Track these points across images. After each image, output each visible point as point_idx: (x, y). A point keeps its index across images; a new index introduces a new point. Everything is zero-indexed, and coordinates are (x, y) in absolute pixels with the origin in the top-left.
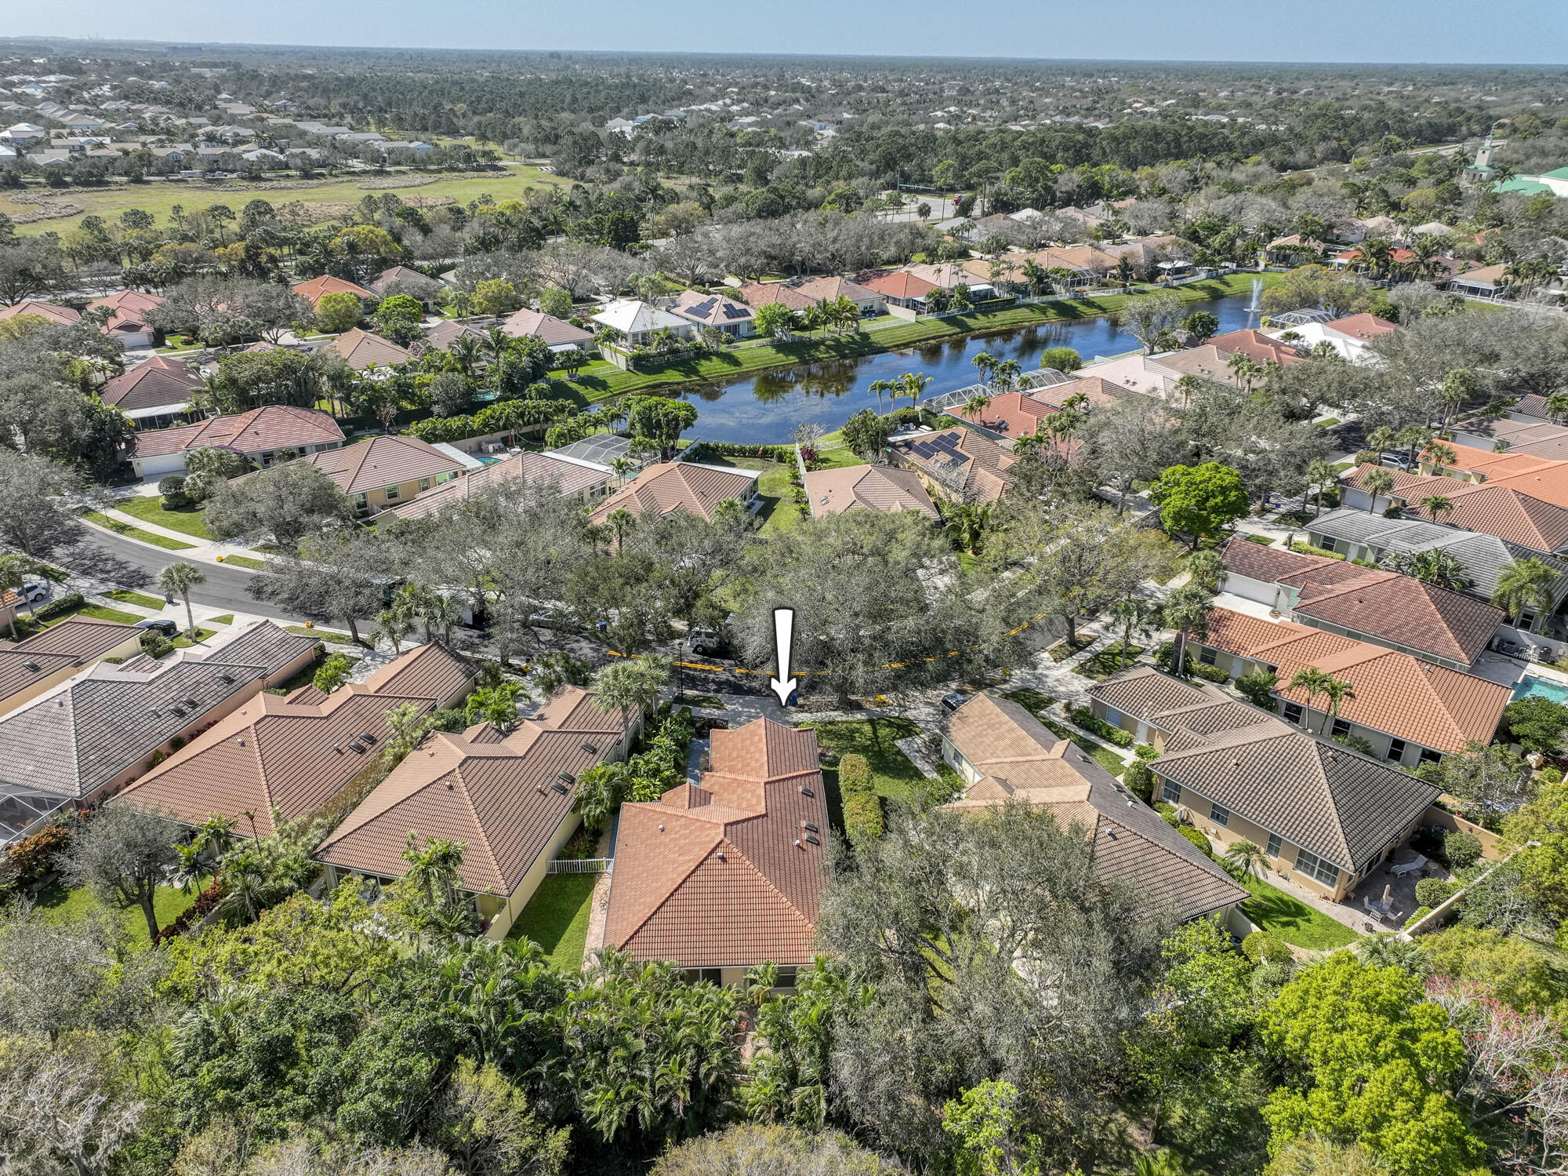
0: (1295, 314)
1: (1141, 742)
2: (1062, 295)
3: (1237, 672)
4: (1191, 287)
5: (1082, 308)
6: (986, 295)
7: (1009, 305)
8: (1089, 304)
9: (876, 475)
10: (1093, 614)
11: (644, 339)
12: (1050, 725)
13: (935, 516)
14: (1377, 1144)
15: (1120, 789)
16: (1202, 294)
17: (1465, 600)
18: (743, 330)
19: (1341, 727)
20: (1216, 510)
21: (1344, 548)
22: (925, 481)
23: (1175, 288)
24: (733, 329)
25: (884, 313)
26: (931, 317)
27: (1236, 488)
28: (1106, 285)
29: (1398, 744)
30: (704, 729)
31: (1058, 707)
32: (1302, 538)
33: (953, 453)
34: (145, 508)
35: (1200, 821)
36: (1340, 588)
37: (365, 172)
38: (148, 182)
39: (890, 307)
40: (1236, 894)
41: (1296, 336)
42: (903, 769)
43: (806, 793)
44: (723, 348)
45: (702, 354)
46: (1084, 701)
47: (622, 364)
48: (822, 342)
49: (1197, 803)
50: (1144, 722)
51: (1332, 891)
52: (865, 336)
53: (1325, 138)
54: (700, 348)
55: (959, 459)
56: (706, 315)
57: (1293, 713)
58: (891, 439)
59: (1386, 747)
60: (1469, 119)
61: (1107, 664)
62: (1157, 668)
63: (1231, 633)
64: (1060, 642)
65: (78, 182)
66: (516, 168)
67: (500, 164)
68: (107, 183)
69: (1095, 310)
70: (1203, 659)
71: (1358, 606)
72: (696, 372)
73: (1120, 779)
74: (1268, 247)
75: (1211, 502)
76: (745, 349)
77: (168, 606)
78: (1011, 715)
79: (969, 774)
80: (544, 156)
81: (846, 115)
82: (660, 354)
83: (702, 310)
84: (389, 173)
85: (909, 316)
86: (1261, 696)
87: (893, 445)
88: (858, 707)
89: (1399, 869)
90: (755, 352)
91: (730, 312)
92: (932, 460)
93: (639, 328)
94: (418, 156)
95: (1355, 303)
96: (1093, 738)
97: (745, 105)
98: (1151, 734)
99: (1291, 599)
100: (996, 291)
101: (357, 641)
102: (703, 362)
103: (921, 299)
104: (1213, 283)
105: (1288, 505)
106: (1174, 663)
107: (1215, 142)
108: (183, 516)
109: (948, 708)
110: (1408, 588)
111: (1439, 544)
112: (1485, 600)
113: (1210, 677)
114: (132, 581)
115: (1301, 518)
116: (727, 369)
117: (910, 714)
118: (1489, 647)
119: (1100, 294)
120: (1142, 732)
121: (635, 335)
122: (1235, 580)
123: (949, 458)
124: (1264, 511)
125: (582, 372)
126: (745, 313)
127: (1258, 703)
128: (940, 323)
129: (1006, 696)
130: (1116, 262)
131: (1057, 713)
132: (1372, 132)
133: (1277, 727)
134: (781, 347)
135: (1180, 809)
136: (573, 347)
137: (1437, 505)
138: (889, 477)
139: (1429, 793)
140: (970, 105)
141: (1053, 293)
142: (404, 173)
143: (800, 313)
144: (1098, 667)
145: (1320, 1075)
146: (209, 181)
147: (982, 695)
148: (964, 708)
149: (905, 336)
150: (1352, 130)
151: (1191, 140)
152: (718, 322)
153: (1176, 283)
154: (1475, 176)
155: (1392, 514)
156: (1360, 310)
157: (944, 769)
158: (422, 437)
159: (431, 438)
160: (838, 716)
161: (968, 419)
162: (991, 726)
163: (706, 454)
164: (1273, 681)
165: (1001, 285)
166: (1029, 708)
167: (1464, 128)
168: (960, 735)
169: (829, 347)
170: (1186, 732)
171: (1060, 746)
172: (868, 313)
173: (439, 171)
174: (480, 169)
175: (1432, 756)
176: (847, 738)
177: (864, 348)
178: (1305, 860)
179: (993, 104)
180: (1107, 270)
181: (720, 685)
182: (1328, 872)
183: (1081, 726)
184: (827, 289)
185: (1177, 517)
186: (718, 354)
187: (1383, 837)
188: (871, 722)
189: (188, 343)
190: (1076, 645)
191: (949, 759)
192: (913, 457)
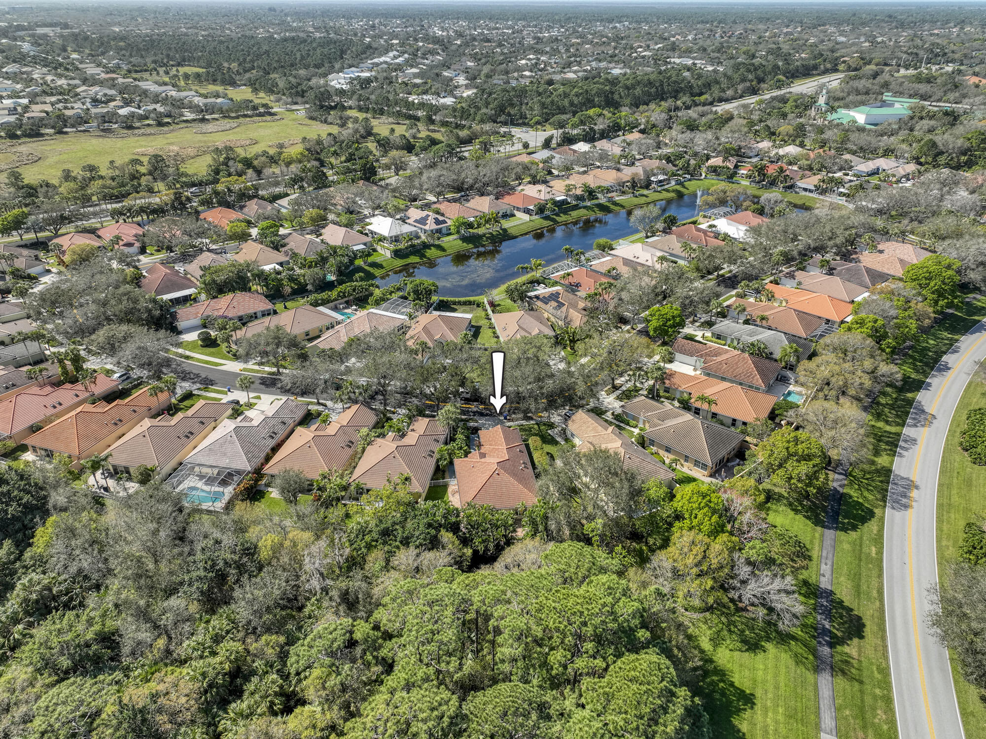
0: (715, 211)
1: (641, 425)
2: (602, 199)
3: (678, 396)
4: (667, 191)
5: (612, 207)
6: (564, 202)
7: (576, 207)
8: (615, 204)
9: (526, 316)
10: (621, 375)
11: (396, 239)
12: (606, 421)
13: (552, 333)
14: (700, 530)
15: (632, 443)
16: (672, 195)
17: (767, 361)
18: (444, 231)
19: (714, 415)
20: (671, 327)
21: (725, 339)
22: (546, 315)
23: (659, 192)
24: (439, 231)
25: (513, 215)
26: (537, 217)
27: (679, 316)
28: (624, 193)
29: (734, 420)
30: (475, 430)
31: (609, 414)
32: (708, 334)
33: (558, 302)
34: (191, 346)
35: (662, 453)
36: (719, 359)
37: (194, 120)
38: (66, 133)
39: (516, 212)
40: (671, 475)
41: (714, 226)
42: (553, 442)
43: (520, 451)
44: (437, 242)
45: (426, 246)
46: (619, 411)
47: (388, 254)
48: (484, 235)
49: (660, 446)
50: (642, 418)
51: (706, 473)
52: (505, 230)
53: (743, 80)
54: (424, 243)
55: (561, 305)
56: (425, 224)
57: (697, 411)
58: (529, 294)
59: (730, 422)
60: (825, 61)
61: (627, 395)
62: (647, 397)
63: (675, 380)
64: (609, 387)
65: (25, 135)
66: (281, 113)
67: (273, 111)
68: (42, 135)
69: (618, 208)
70: (665, 391)
71: (725, 366)
72: (425, 256)
73: (633, 440)
74: (707, 164)
75: (669, 323)
76: (446, 241)
77: (229, 393)
78: (592, 418)
79: (577, 441)
80: (296, 103)
81: (469, 64)
82: (406, 248)
83: (423, 221)
84: (208, 120)
85: (526, 217)
86: (686, 406)
87: (530, 298)
88: (531, 418)
89: (730, 464)
90: (452, 243)
91: (437, 222)
92: (549, 305)
93: (394, 234)
94: (224, 109)
95: (745, 204)
96: (622, 425)
97: (406, 56)
98: (644, 422)
99: (700, 364)
100: (569, 200)
101: (319, 404)
102: (428, 250)
103: (531, 207)
104: (678, 187)
105: (705, 318)
106: (654, 395)
107: (682, 85)
108: (212, 350)
109: (567, 418)
110: (744, 358)
111: (759, 337)
112: (776, 360)
113: (667, 398)
114: (207, 383)
115: (709, 324)
116: (439, 253)
117: (552, 420)
118: (777, 379)
119: (622, 198)
120: (641, 422)
121: (391, 237)
122: (678, 356)
123: (556, 304)
124: (694, 321)
125: (370, 259)
126: (444, 222)
127: (684, 408)
128: (541, 220)
129: (589, 411)
130: (629, 178)
131: (609, 416)
132: (770, 73)
133: (688, 417)
134: (464, 239)
135: (654, 449)
136: (362, 247)
137: (763, 319)
138: (531, 316)
139: (741, 437)
140: (542, 53)
141: (597, 198)
142: (217, 119)
143: (472, 219)
144: (624, 397)
145: (686, 516)
146: (103, 130)
147: (580, 411)
148: (573, 417)
149: (525, 229)
150: (759, 72)
151: (669, 85)
152: (432, 228)
153: (659, 189)
154: (818, 109)
155: (747, 322)
156: (746, 210)
157: (567, 440)
158: (311, 304)
159: (316, 304)
160: (524, 422)
161: (562, 282)
162: (584, 423)
163: (443, 306)
164: (690, 398)
165: (570, 196)
166: (598, 415)
167: (822, 66)
168: (572, 427)
169: (487, 238)
170: (656, 421)
171: (611, 429)
172: (505, 216)
173: (237, 117)
174: (261, 115)
175: (745, 424)
176: (528, 431)
177: (505, 236)
178: (697, 463)
179: (556, 51)
180: (624, 183)
181: (475, 413)
182: (704, 466)
183: (618, 420)
184: (482, 205)
185: (655, 330)
186: (434, 246)
187: (723, 453)
188: (537, 424)
189: (158, 251)
190: (615, 388)
191: (569, 436)
192: (539, 303)
